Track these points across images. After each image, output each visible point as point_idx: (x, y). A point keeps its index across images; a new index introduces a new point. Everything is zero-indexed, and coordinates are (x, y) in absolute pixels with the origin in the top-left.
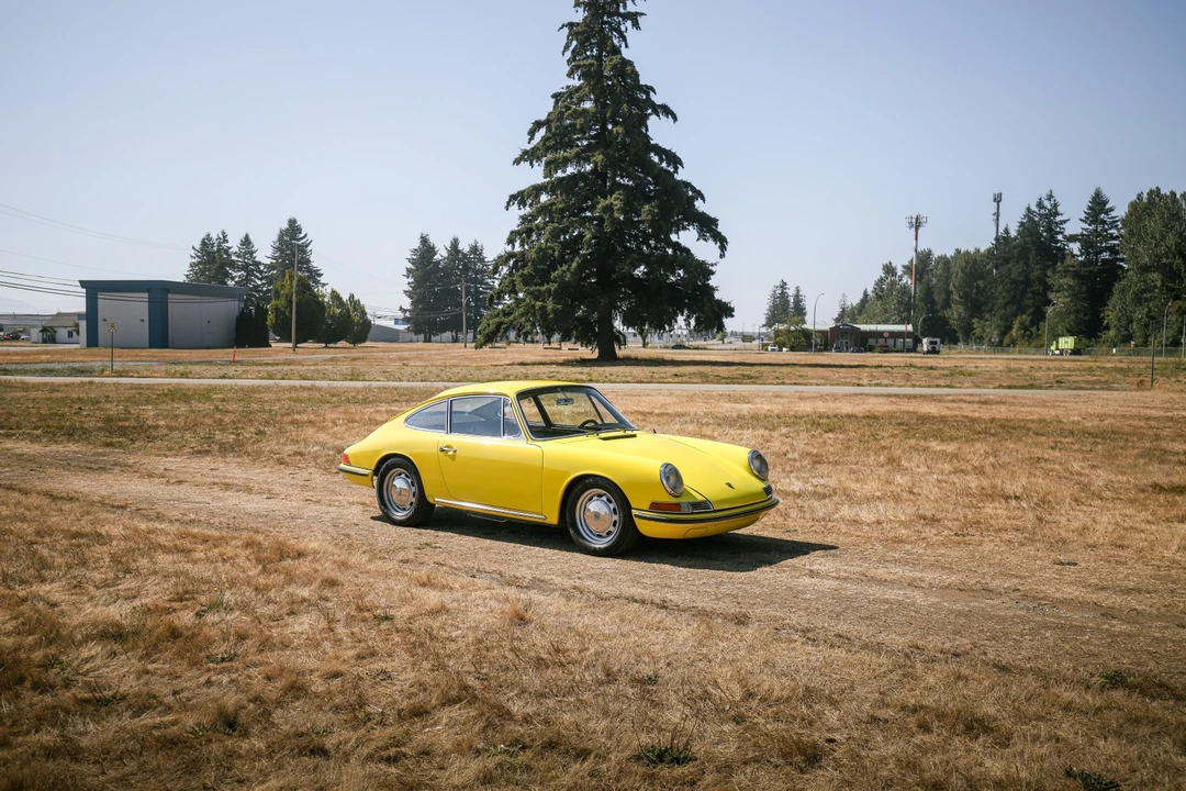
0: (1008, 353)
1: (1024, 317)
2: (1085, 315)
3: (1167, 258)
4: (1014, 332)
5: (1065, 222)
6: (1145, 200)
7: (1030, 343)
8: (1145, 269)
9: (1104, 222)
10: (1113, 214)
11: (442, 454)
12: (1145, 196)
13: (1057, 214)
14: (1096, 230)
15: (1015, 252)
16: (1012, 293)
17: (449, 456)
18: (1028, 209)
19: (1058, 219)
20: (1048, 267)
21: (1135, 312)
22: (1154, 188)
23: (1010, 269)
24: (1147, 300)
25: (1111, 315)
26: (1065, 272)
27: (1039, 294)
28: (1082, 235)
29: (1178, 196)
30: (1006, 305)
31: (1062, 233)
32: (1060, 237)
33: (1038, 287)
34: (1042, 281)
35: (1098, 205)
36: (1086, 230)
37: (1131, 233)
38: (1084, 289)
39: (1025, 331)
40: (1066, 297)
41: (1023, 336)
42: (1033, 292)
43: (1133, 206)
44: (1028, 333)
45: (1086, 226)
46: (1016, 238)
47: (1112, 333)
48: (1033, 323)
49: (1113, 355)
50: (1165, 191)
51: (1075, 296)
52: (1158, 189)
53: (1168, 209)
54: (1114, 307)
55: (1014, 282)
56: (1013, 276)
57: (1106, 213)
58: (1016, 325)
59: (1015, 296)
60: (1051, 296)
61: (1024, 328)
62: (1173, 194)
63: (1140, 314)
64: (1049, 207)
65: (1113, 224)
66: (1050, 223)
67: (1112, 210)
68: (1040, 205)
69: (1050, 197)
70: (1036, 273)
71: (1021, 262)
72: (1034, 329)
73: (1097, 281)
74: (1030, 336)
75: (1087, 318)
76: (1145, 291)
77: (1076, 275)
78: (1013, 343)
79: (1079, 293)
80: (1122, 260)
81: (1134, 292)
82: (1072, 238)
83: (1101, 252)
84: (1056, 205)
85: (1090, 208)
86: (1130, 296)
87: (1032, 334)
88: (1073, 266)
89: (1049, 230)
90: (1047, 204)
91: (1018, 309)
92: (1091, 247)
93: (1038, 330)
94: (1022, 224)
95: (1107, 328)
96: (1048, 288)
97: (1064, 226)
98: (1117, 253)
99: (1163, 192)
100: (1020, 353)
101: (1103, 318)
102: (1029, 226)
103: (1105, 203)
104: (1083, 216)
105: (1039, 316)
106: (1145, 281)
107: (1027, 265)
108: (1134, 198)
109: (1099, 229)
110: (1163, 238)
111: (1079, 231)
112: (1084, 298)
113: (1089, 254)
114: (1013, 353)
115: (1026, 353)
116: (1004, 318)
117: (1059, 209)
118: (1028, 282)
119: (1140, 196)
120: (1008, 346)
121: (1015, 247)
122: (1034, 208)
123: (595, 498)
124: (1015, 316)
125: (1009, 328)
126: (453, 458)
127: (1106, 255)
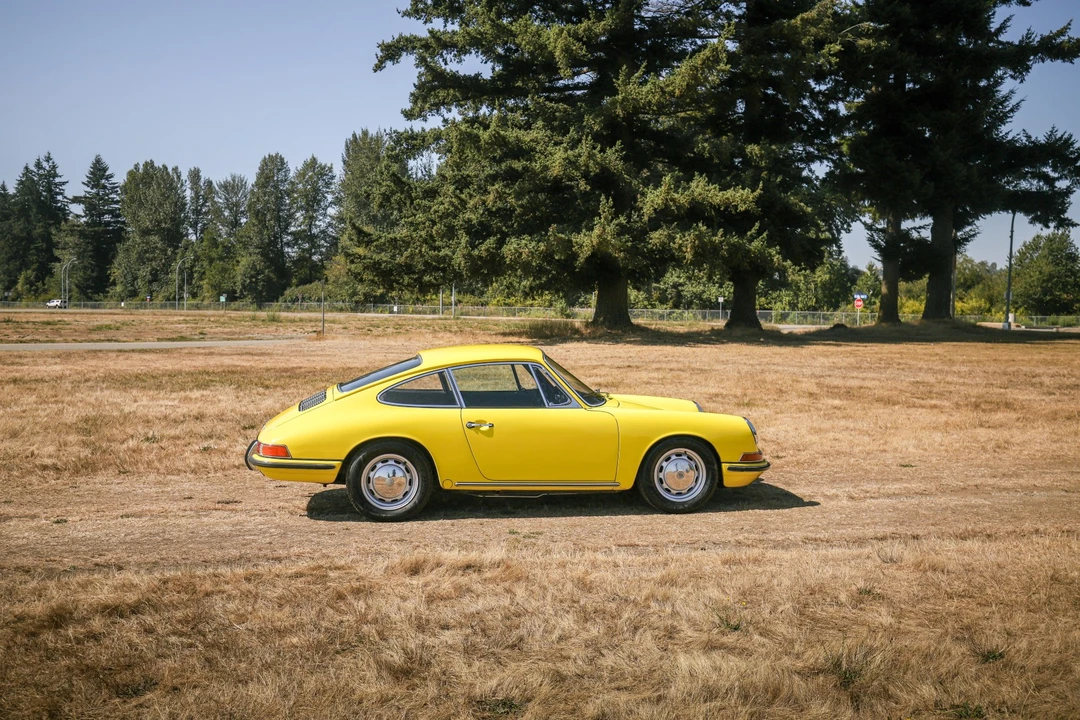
0: (13, 307)
1: (29, 272)
2: (93, 271)
3: (166, 223)
4: (19, 287)
5: (64, 183)
6: (141, 171)
7: (37, 298)
8: (145, 232)
9: (104, 187)
10: (113, 180)
11: (472, 431)
12: (141, 167)
13: (55, 175)
14: (98, 194)
15: (15, 208)
16: (15, 249)
17: (483, 432)
18: (26, 168)
19: (57, 180)
20: (50, 225)
21: (139, 270)
22: (149, 160)
23: (10, 226)
24: (149, 260)
25: (117, 271)
26: (71, 231)
27: (42, 250)
28: (85, 197)
29: (170, 170)
30: (9, 260)
31: (61, 194)
32: (60, 198)
33: (40, 244)
34: (47, 237)
35: (99, 172)
36: (89, 193)
37: (132, 200)
38: (90, 248)
39: (31, 286)
40: (71, 254)
41: (29, 291)
42: (36, 248)
43: (130, 173)
44: (34, 288)
45: (89, 189)
46: (14, 196)
47: (119, 288)
48: (38, 279)
49: (121, 308)
50: (158, 164)
51: (80, 256)
52: (152, 162)
53: (164, 180)
54: (120, 265)
55: (15, 238)
56: (15, 232)
57: (107, 179)
58: (21, 281)
59: (17, 252)
60: (57, 253)
61: (28, 281)
62: (165, 168)
63: (144, 272)
64: (47, 168)
65: (113, 189)
66: (49, 183)
67: (111, 176)
68: (38, 165)
69: (48, 159)
70: (39, 231)
71: (22, 220)
72: (40, 284)
73: (102, 242)
74: (36, 291)
75: (95, 274)
76: (146, 252)
77: (82, 234)
78: (18, 297)
79: (85, 251)
80: (124, 223)
81: (138, 252)
82: (76, 200)
83: (104, 214)
84: (54, 167)
85: (92, 173)
86: (134, 256)
87: (38, 289)
88: (78, 226)
89: (49, 190)
90: (45, 164)
91: (21, 264)
92: (95, 209)
93: (44, 285)
94: (21, 183)
95: (114, 284)
96: (55, 245)
97: (63, 187)
98: (119, 216)
99: (156, 165)
100: (28, 306)
101: (110, 274)
102: (27, 183)
103: (105, 170)
104: (85, 180)
105: (44, 272)
106: (147, 243)
107: (28, 221)
108: (132, 167)
109: (101, 193)
110: (161, 205)
111: (82, 194)
112: (90, 256)
113: (92, 216)
114: (20, 307)
115: (34, 307)
116: (8, 273)
117: (58, 171)
118: (30, 239)
119: (136, 167)
120: (14, 300)
121: (15, 204)
122: (32, 167)
123: (674, 457)
124: (20, 270)
125: (15, 282)
126: (489, 433)
127: (107, 218)
